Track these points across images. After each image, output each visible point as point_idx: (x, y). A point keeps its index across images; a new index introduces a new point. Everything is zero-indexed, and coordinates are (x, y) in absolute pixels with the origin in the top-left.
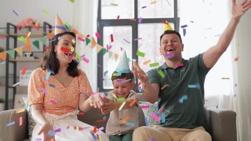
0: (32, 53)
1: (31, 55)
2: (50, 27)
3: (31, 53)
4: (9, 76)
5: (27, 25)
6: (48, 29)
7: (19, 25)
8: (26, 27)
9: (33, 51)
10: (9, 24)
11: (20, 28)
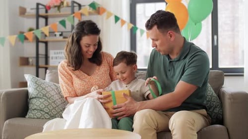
0: (62, 32)
1: (61, 35)
2: (80, 6)
3: (60, 33)
4: (40, 56)
5: (56, 4)
6: (76, 9)
7: (48, 5)
8: (55, 6)
9: (62, 30)
10: (38, 4)
11: (49, 8)
